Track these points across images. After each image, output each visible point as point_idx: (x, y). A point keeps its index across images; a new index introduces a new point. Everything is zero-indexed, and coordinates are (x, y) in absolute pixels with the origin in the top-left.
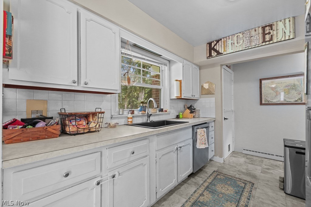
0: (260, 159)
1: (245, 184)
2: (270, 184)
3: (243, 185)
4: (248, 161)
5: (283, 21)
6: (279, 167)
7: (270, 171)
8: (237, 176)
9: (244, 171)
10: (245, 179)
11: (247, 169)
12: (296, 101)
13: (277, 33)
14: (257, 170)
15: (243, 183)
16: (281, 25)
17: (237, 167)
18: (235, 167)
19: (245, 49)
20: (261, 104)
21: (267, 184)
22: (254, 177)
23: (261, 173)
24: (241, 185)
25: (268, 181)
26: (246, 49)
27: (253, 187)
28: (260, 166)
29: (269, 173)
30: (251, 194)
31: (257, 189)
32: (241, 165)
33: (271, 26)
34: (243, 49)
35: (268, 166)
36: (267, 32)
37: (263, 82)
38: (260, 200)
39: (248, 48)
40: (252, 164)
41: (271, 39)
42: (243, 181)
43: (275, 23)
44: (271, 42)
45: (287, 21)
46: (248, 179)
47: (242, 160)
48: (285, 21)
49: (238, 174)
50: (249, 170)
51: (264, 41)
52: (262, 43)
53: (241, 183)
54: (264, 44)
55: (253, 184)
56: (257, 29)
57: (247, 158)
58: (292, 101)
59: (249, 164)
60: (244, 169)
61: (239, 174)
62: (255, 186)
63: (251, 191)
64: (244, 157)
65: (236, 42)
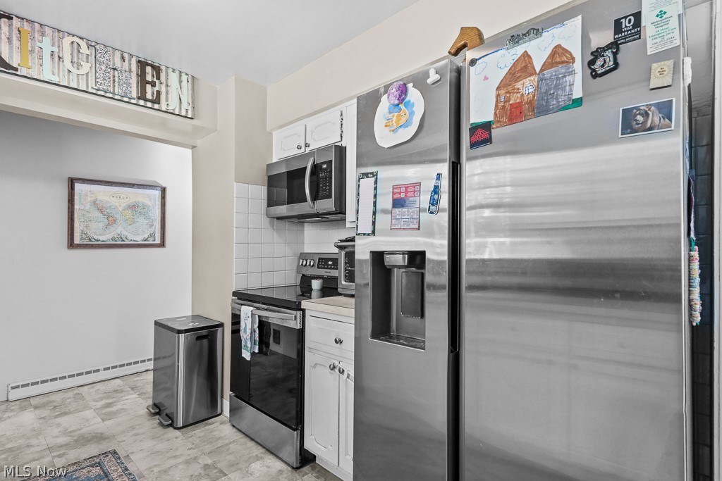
0: (70, 394)
1: (99, 464)
2: (141, 431)
3: (97, 470)
4: (44, 413)
5: (177, 72)
6: (122, 391)
7: (114, 409)
8: (60, 462)
9: (63, 440)
10: (86, 456)
11: (66, 433)
12: (146, 240)
13: (167, 93)
14: (90, 421)
15: (92, 466)
16: (173, 78)
17: (34, 442)
18: (29, 446)
19: (94, 91)
20: (71, 245)
21: (137, 435)
22: (99, 438)
23: (103, 420)
24: (92, 475)
25: (133, 428)
26: (99, 93)
27: (119, 458)
28: (86, 407)
29: (117, 412)
30: (130, 474)
31: (132, 457)
32: (37, 433)
33: (157, 70)
34: (90, 90)
35: (102, 399)
36: (149, 78)
37: (78, 186)
38: (156, 470)
39: (102, 93)
40: (65, 414)
41: (157, 100)
42: (87, 463)
43: (163, 68)
44: (156, 106)
45: (184, 77)
46: (93, 450)
47: (28, 418)
48: (181, 76)
49: (54, 457)
50: (71, 432)
51: (142, 96)
52: (139, 98)
53: (88, 469)
54: (142, 102)
55: (115, 452)
56: (126, 56)
57: (36, 408)
58: (139, 239)
59: (56, 417)
60: (57, 437)
61: (59, 456)
62: (122, 453)
63: (126, 469)
64: (23, 409)
65: (67, 58)
